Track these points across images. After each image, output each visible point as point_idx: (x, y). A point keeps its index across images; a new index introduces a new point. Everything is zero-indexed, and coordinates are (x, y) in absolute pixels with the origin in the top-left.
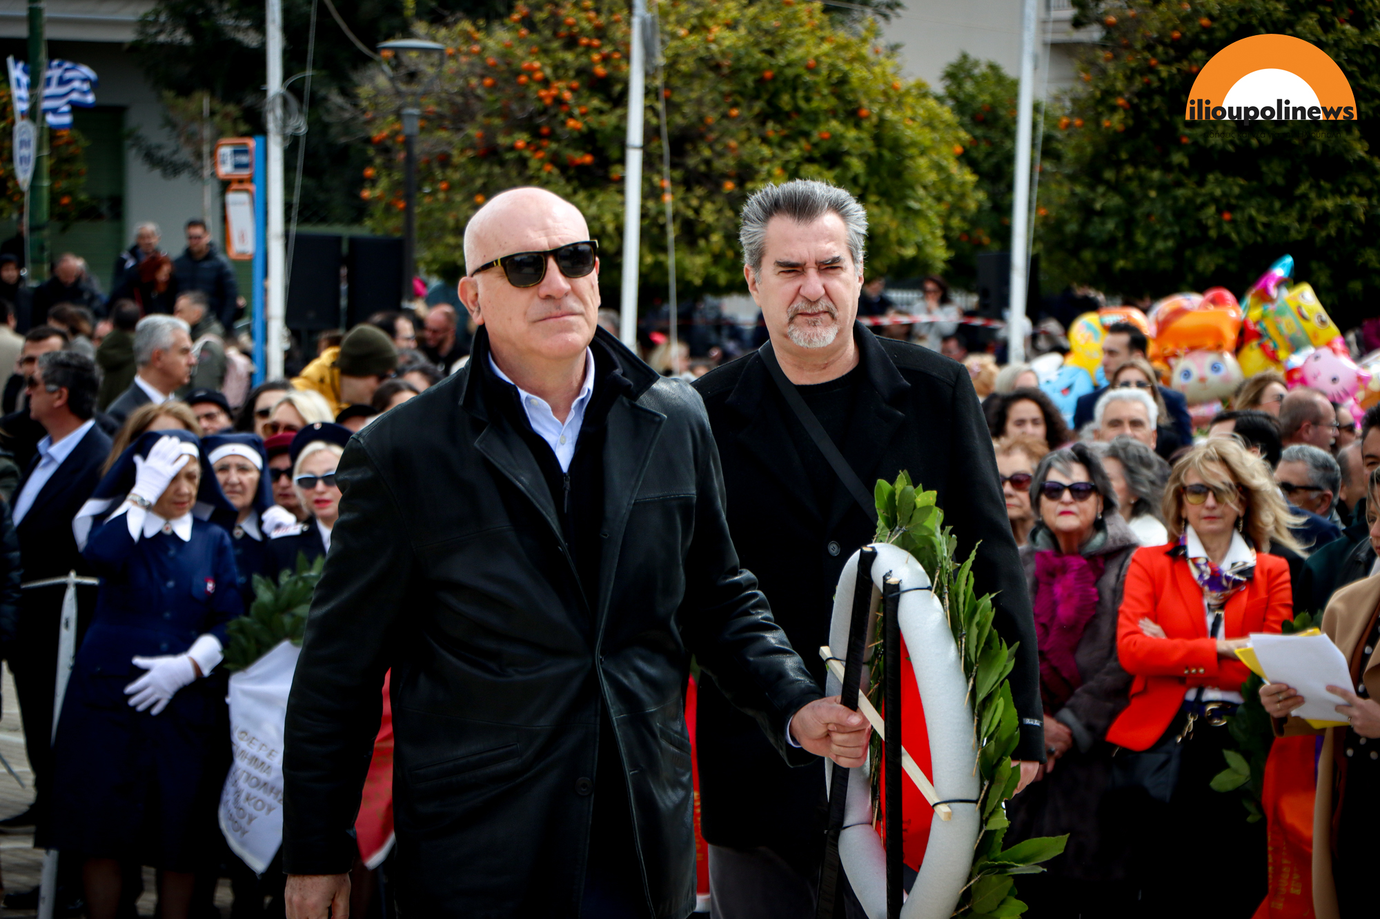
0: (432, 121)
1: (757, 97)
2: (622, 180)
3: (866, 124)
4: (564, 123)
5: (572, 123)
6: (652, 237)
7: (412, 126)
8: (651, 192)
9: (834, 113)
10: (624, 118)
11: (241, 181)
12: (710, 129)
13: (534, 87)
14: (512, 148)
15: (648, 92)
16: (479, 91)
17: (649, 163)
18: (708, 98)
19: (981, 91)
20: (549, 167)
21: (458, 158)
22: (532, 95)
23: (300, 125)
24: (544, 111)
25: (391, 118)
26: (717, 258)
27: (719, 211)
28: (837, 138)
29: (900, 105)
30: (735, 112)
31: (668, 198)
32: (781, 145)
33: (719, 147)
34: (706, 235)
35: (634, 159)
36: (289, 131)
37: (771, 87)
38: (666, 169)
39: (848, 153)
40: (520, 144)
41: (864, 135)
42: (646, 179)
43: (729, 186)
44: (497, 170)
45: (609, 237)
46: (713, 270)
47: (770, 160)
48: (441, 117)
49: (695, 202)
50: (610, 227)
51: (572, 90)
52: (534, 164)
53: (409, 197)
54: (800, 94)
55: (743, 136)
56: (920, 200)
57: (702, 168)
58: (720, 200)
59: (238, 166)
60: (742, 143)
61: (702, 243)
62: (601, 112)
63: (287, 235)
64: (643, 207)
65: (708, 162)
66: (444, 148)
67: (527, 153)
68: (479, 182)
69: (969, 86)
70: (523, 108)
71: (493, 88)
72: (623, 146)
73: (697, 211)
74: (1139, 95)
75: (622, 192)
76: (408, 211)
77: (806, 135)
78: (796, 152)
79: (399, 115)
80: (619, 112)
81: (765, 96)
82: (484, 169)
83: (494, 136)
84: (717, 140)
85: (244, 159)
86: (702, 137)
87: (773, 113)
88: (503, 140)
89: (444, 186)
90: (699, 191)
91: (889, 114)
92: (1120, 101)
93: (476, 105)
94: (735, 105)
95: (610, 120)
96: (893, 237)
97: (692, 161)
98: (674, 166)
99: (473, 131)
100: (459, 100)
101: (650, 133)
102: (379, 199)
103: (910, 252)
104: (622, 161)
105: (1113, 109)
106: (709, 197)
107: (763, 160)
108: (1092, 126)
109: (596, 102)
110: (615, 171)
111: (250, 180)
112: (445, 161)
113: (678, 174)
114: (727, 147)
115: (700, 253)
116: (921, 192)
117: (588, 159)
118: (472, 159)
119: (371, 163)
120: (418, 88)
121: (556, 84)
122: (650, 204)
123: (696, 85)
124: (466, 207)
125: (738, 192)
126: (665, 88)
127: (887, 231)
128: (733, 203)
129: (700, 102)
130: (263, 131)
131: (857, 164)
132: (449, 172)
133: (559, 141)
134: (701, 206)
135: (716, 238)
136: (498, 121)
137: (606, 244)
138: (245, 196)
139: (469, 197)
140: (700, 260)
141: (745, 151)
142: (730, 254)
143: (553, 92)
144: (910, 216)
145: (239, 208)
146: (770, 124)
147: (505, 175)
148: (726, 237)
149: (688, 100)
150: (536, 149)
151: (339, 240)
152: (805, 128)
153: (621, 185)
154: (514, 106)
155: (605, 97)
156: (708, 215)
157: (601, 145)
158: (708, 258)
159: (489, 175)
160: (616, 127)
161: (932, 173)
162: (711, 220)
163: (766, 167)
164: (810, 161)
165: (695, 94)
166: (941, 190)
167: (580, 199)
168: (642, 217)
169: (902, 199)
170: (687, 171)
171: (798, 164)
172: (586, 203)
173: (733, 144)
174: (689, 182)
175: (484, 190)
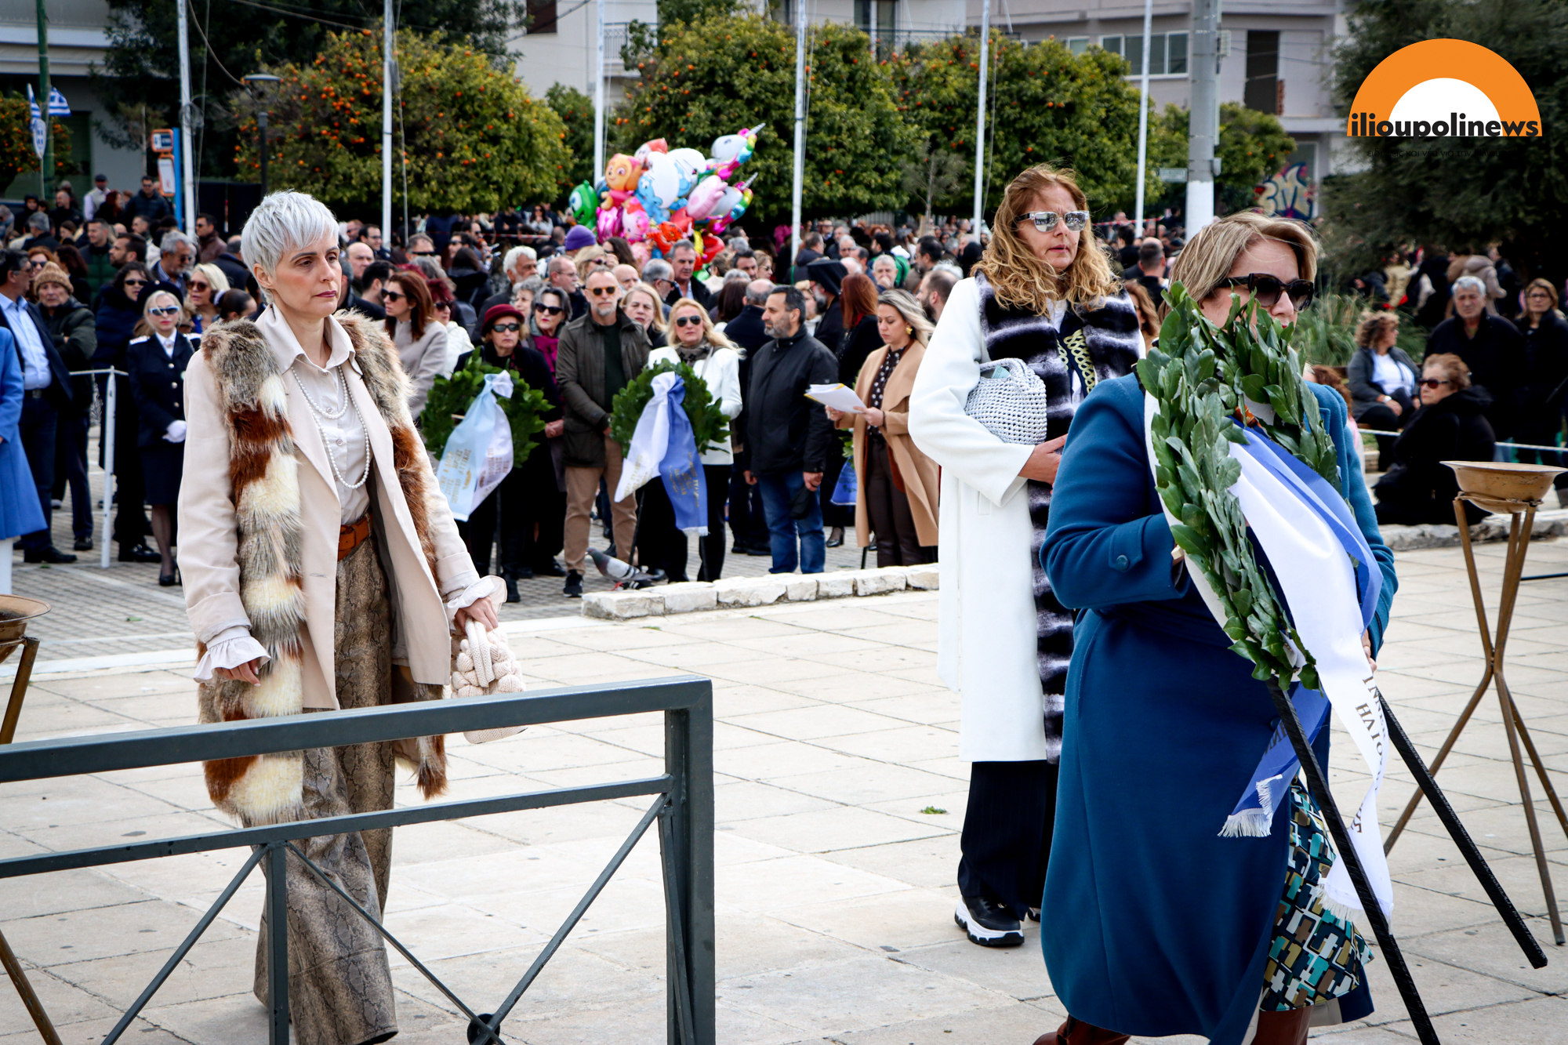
0: (273, 120)
1: (453, 106)
2: (380, 153)
3: (512, 121)
4: (348, 120)
5: (352, 120)
6: (397, 184)
7: (263, 122)
8: (396, 159)
9: (495, 116)
10: (381, 117)
11: (166, 153)
12: (428, 123)
13: (330, 100)
14: (319, 134)
15: (394, 103)
16: (300, 103)
17: (395, 142)
18: (427, 107)
19: (568, 103)
20: (339, 145)
21: (288, 140)
22: (328, 104)
23: (200, 121)
24: (337, 113)
25: (249, 118)
26: (434, 194)
27: (435, 169)
28: (497, 128)
29: (530, 110)
30: (441, 114)
31: (405, 161)
32: (467, 133)
33: (434, 134)
34: (428, 182)
35: (387, 140)
36: (195, 125)
37: (460, 101)
38: (403, 145)
39: (503, 137)
40: (324, 132)
41: (512, 127)
42: (393, 151)
43: (440, 155)
44: (311, 146)
45: (375, 183)
46: (432, 201)
47: (462, 141)
48: (277, 116)
49: (421, 164)
50: (376, 178)
51: (351, 102)
52: (331, 143)
53: (264, 161)
54: (476, 104)
55: (446, 127)
56: (542, 162)
57: (425, 145)
58: (435, 163)
59: (164, 145)
60: (446, 131)
61: (426, 186)
62: (368, 114)
63: (194, 183)
64: (393, 166)
65: (428, 142)
66: (280, 134)
67: (327, 137)
68: (301, 153)
69: (560, 100)
70: (324, 112)
71: (306, 101)
72: (381, 133)
73: (423, 168)
74: (658, 105)
75: (380, 158)
76: (263, 168)
77: (480, 127)
78: (475, 137)
79: (254, 116)
80: (378, 114)
81: (457, 106)
82: (303, 146)
83: (309, 127)
84: (432, 129)
85: (167, 141)
86: (424, 128)
87: (462, 114)
88: (315, 130)
89: (280, 155)
90: (424, 158)
91: (525, 116)
92: (648, 109)
93: (298, 111)
94: (442, 111)
95: (373, 118)
96: (528, 182)
97: (419, 142)
98: (407, 143)
99: (297, 125)
100: (287, 107)
101: (395, 126)
102: (244, 163)
103: (538, 190)
104: (381, 141)
105: (645, 114)
106: (429, 161)
107: (457, 141)
108: (634, 123)
109: (365, 110)
110: (377, 147)
111: (172, 152)
112: (281, 141)
113: (411, 149)
114: (438, 133)
115: (425, 191)
116: (543, 158)
117: (362, 140)
118: (296, 141)
119: (239, 143)
120: (265, 101)
121: (342, 99)
122: (397, 165)
123: (420, 99)
124: (294, 167)
125: (444, 158)
126: (403, 100)
127: (526, 178)
128: (442, 164)
129: (422, 109)
130: (179, 126)
131: (508, 143)
132: (284, 147)
133: (345, 129)
134: (425, 166)
135: (433, 183)
136: (311, 119)
137: (373, 187)
138: (168, 162)
139: (296, 162)
140: (425, 195)
141: (447, 135)
142: (442, 192)
143: (341, 103)
144: (538, 171)
145: (165, 168)
146: (461, 121)
147: (316, 149)
148: (439, 183)
149: (415, 108)
150: (332, 135)
151: (223, 185)
152: (480, 123)
153: (380, 154)
154: (319, 111)
155: (371, 106)
156: (429, 171)
157: (368, 132)
158: (430, 194)
159: (307, 149)
160: (376, 123)
161: (549, 148)
162: (430, 173)
163: (459, 144)
164: (483, 141)
165: (419, 105)
166: (554, 157)
167: (359, 162)
168: (393, 172)
169: (533, 161)
170: (416, 146)
171: (476, 143)
172: (361, 165)
173: (441, 131)
174: (418, 152)
175: (303, 157)
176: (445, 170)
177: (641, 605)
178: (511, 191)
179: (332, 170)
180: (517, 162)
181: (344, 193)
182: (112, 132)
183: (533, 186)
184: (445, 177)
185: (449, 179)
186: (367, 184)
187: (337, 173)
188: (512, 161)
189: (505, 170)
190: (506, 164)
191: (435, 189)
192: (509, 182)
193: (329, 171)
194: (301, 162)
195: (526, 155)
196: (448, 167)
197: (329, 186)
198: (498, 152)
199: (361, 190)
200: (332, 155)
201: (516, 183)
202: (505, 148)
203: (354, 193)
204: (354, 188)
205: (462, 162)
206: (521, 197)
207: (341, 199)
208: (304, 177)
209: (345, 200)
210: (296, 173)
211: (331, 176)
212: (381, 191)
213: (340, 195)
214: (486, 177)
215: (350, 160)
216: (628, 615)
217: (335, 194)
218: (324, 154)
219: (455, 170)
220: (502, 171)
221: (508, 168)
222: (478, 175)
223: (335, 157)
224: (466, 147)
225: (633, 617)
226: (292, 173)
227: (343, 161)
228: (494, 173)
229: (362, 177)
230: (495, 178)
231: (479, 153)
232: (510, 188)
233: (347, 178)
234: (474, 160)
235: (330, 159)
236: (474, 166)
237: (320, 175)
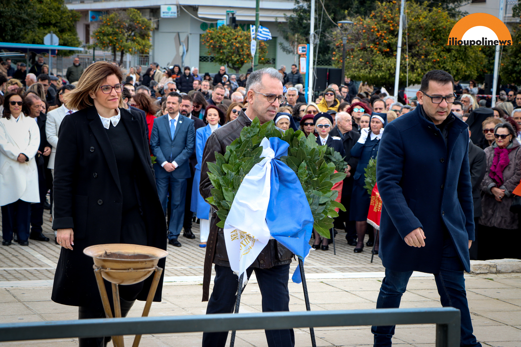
0: (350, 41)
1: (431, 35)
2: (396, 55)
4: (383, 41)
5: (385, 41)
6: (403, 69)
7: (345, 42)
8: (403, 58)
10: (397, 40)
11: (303, 55)
12: (419, 43)
13: (375, 32)
14: (370, 47)
15: (404, 34)
16: (362, 33)
17: (403, 51)
18: (419, 35)
20: (378, 52)
21: (356, 50)
22: (374, 34)
23: (318, 41)
24: (378, 38)
25: (340, 40)
26: (419, 75)
27: (420, 63)
30: (425, 39)
31: (407, 60)
32: (436, 47)
33: (421, 47)
34: (417, 69)
35: (399, 50)
36: (315, 42)
37: (434, 33)
38: (407, 52)
39: (453, 49)
40: (371, 46)
42: (402, 55)
43: (423, 57)
44: (365, 52)
45: (393, 69)
46: (418, 78)
47: (433, 51)
48: (352, 39)
49: (414, 61)
50: (393, 67)
51: (385, 33)
52: (375, 51)
53: (343, 59)
54: (442, 34)
55: (427, 45)
56: (470, 61)
57: (416, 52)
58: (420, 61)
59: (303, 51)
60: (426, 46)
61: (415, 71)
62: (392, 38)
63: (314, 68)
64: (401, 62)
65: (418, 51)
66: (353, 47)
67: (373, 48)
68: (361, 56)
70: (372, 37)
71: (365, 32)
72: (397, 47)
73: (415, 63)
75: (396, 58)
76: (343, 63)
77: (442, 45)
78: (440, 49)
79: (342, 39)
80: (396, 39)
81: (433, 35)
82: (362, 52)
83: (365, 44)
84: (420, 46)
85: (304, 49)
86: (416, 45)
87: (435, 39)
88: (367, 46)
89: (352, 56)
90: (415, 58)
93: (361, 37)
94: (425, 37)
95: (394, 40)
96: (463, 70)
97: (413, 51)
98: (409, 52)
99: (360, 43)
100: (357, 35)
101: (404, 44)
102: (336, 60)
103: (467, 74)
104: (396, 51)
106: (418, 60)
109: (390, 36)
110: (395, 53)
111: (306, 55)
112: (353, 50)
113: (410, 54)
114: (422, 47)
115: (415, 73)
116: (471, 59)
117: (388, 50)
118: (359, 50)
119: (334, 51)
120: (347, 32)
121: (381, 32)
122: (403, 61)
123: (416, 32)
124: (357, 61)
125: (425, 59)
126: (408, 33)
127: (462, 68)
128: (424, 61)
129: (416, 36)
130: (309, 43)
131: (454, 52)
132: (353, 53)
133: (381, 45)
134: (416, 62)
135: (419, 70)
136: (366, 41)
137: (391, 71)
138: (304, 59)
139: (358, 59)
140: (415, 75)
141: (427, 48)
142: (422, 74)
143: (380, 33)
144: (468, 65)
145: (303, 61)
146: (434, 42)
147: (367, 54)
148: (422, 70)
149: (413, 36)
150: (375, 48)
151: (327, 69)
152: (442, 43)
153: (396, 57)
154: (370, 37)
155: (393, 35)
156: (417, 64)
157: (391, 46)
158: (417, 75)
159: (364, 54)
160: (396, 42)
161: (474, 54)
162: (418, 65)
163: (432, 52)
164: (443, 51)
165: (415, 34)
166: (476, 59)
167: (386, 60)
168: (401, 64)
169: (466, 60)
170: (412, 53)
171: (440, 52)
172: (387, 61)
173: (424, 47)
174: (413, 56)
175: (362, 57)
176: (425, 64)
177: (485, 268)
178: (455, 74)
179: (374, 63)
180: (459, 60)
181: (378, 73)
182: (287, 47)
183: (465, 71)
184: (424, 67)
185: (427, 68)
186: (389, 70)
187: (376, 64)
188: (456, 60)
189: (453, 64)
190: (453, 61)
191: (420, 72)
192: (454, 69)
193: (372, 63)
194: (361, 60)
195: (463, 57)
196: (426, 63)
197: (372, 70)
198: (450, 56)
199: (386, 72)
200: (375, 56)
201: (457, 70)
202: (453, 54)
203: (383, 73)
204: (383, 71)
205: (433, 60)
206: (459, 77)
207: (377, 76)
208: (361, 66)
209: (379, 76)
210: (358, 65)
211: (373, 66)
212: (395, 73)
213: (377, 74)
214: (443, 67)
215: (382, 59)
216: (478, 272)
217: (375, 73)
218: (371, 56)
219: (429, 64)
220: (451, 65)
221: (454, 63)
222: (439, 66)
223: (376, 57)
224: (435, 53)
225: (481, 273)
226: (356, 64)
227: (379, 59)
228: (447, 65)
229: (387, 66)
230: (448, 68)
231: (441, 57)
232: (454, 72)
233: (380, 66)
234: (438, 60)
235: (373, 58)
236: (438, 62)
237: (368, 65)
